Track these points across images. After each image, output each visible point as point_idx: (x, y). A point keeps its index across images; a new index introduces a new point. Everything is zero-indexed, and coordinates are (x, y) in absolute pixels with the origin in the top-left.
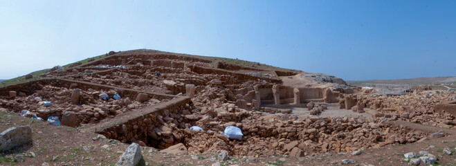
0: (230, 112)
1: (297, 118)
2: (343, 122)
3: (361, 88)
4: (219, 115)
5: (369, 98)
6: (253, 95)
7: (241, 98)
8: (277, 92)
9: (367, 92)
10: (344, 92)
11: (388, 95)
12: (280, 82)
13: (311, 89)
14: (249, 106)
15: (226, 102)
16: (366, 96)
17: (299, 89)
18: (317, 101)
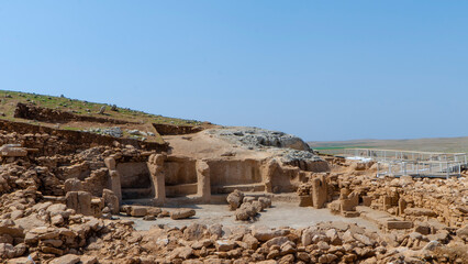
0: (58, 225)
1: (221, 234)
2: (329, 241)
3: (343, 159)
4: (29, 236)
5: (367, 184)
6: (104, 179)
7: (77, 187)
8: (159, 172)
9: (360, 169)
10: (306, 167)
11: (413, 176)
12: (165, 147)
13: (235, 162)
14: (96, 205)
15: (38, 200)
16: (360, 178)
17: (209, 163)
18: (248, 189)
